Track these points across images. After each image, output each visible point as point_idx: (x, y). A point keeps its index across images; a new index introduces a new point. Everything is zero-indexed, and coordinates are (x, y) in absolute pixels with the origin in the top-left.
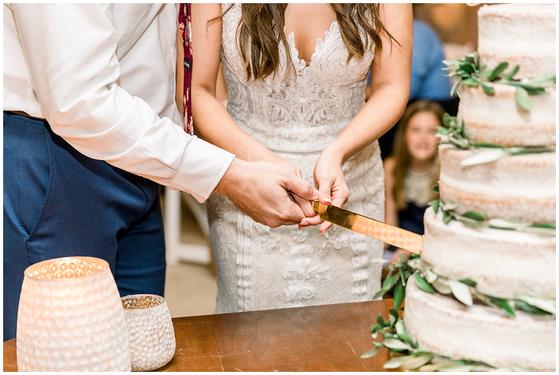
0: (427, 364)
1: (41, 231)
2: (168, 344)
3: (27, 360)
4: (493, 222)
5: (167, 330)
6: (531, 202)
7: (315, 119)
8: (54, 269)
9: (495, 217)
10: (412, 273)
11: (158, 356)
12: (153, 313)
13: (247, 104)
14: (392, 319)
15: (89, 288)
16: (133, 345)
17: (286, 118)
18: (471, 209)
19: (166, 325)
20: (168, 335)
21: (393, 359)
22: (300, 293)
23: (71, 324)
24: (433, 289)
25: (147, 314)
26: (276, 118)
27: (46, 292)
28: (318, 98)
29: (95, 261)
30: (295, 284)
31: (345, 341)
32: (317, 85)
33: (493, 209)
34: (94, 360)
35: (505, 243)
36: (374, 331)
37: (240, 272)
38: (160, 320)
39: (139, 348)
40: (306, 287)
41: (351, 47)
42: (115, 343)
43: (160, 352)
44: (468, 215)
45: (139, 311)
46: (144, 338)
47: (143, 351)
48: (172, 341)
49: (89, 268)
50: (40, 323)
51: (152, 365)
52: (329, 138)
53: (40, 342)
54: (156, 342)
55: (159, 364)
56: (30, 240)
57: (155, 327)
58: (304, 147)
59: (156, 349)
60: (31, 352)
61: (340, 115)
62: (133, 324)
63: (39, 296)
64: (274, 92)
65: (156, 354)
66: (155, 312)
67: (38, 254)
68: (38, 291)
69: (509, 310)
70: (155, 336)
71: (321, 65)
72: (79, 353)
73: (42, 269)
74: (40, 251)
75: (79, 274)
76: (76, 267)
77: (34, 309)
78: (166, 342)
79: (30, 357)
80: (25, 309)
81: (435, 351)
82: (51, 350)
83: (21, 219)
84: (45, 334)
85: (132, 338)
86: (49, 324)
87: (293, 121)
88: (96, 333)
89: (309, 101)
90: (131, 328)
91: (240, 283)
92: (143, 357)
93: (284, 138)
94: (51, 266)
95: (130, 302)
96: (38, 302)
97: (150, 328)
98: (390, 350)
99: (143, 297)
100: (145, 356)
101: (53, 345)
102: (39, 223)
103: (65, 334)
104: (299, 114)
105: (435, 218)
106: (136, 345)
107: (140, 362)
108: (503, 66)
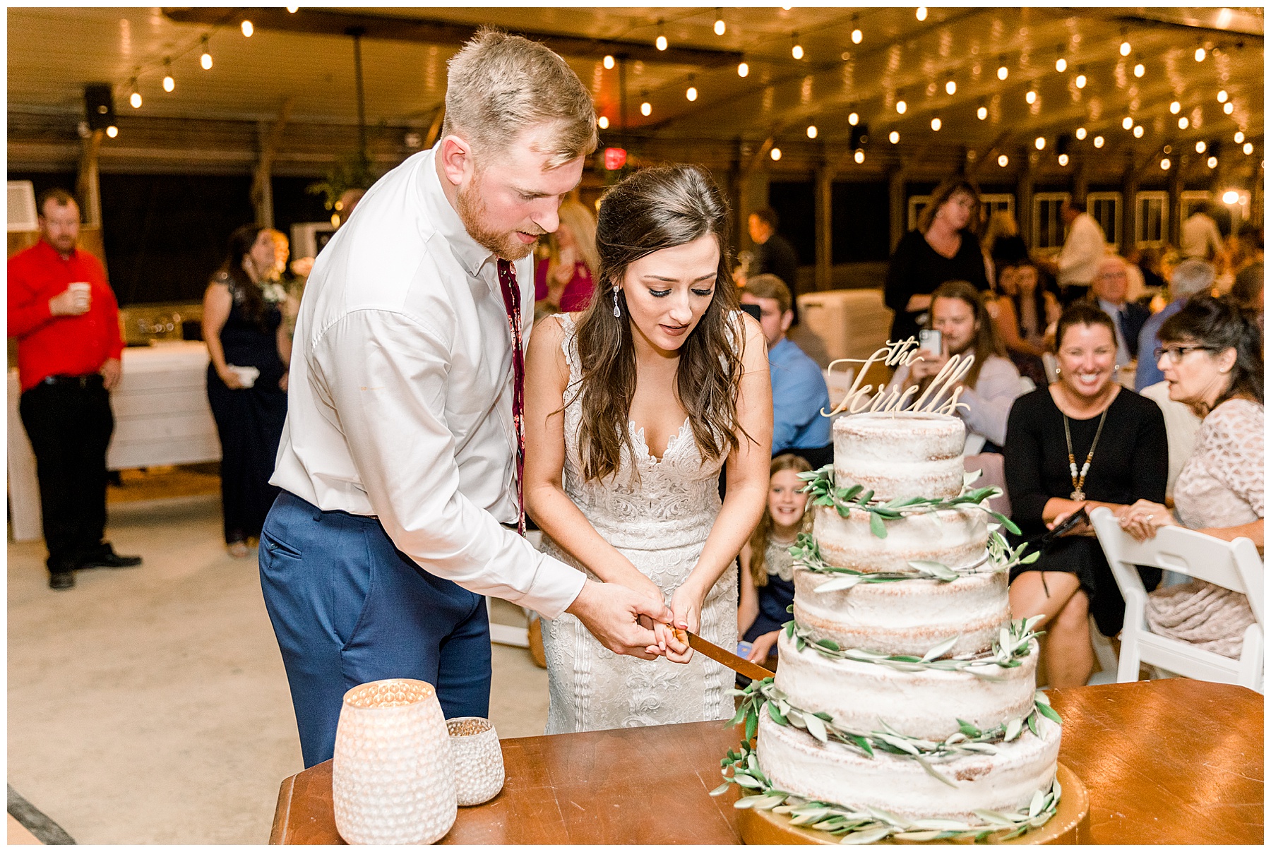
0: (781, 805)
1: (357, 640)
2: (496, 775)
3: (345, 796)
4: (850, 653)
5: (496, 759)
6: (888, 633)
7: (664, 514)
8: (373, 692)
9: (851, 648)
10: (766, 700)
11: (485, 789)
12: (480, 740)
13: (588, 497)
14: (744, 752)
15: (414, 717)
16: (458, 776)
17: (632, 513)
18: (826, 637)
19: (494, 753)
20: (497, 764)
21: (745, 798)
22: (645, 703)
23: (396, 757)
24: (786, 721)
25: (474, 741)
26: (622, 514)
27: (368, 721)
28: (669, 492)
29: (419, 683)
30: (640, 692)
31: (694, 770)
32: (668, 480)
33: (849, 639)
34: (419, 796)
35: (862, 675)
36: (725, 766)
37: (578, 678)
38: (488, 747)
39: (465, 779)
40: (652, 696)
41: (704, 451)
42: (441, 776)
43: (488, 784)
44: (822, 643)
45: (465, 738)
46: (471, 768)
47: (469, 782)
48: (501, 771)
49: (411, 691)
50: (361, 755)
51: (479, 799)
52: (679, 533)
53: (360, 777)
54: (484, 773)
55: (487, 798)
56: (345, 650)
57: (483, 755)
58: (652, 544)
59: (484, 780)
60: (350, 787)
61: (692, 509)
62: (458, 753)
63: (360, 725)
64: (620, 486)
65: (483, 786)
66: (483, 739)
67: (353, 665)
68: (359, 720)
69: (866, 748)
70: (483, 766)
71: (674, 462)
72: (404, 788)
73: (361, 692)
74: (355, 662)
75: (400, 698)
76: (397, 690)
77: (355, 740)
78: (495, 773)
79: (349, 792)
80: (344, 739)
81: (789, 791)
82: (372, 786)
83: (335, 625)
84: (366, 767)
85: (457, 768)
86: (371, 757)
87: (641, 517)
88: (421, 766)
89: (658, 496)
90: (456, 757)
91: (577, 691)
92: (469, 789)
93: (629, 534)
94: (370, 689)
95: (454, 725)
96: (359, 732)
97: (477, 756)
98: (741, 787)
99: (468, 720)
100: (472, 789)
101: (375, 779)
102: (356, 631)
103: (388, 767)
104: (647, 510)
105: (789, 643)
106: (462, 776)
107: (465, 795)
108: (858, 488)
